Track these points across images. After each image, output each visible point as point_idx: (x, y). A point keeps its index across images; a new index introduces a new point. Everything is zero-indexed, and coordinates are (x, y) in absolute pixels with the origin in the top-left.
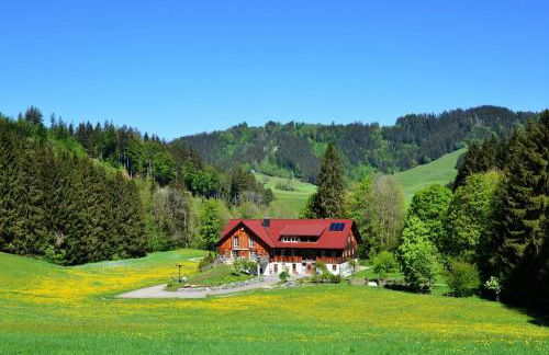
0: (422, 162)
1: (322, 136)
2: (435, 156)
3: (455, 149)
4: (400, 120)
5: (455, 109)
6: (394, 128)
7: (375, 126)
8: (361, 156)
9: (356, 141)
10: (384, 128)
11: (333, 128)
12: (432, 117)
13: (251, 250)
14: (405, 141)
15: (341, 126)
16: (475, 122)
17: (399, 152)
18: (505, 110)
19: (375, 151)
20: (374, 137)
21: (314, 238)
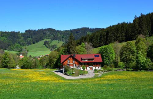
0: (34, 43)
1: (3, 35)
2: (38, 41)
3: (43, 40)
4: (26, 31)
5: (41, 29)
6: (24, 33)
7: (19, 32)
8: (16, 41)
9: (14, 37)
10: (21, 33)
11: (6, 32)
12: (35, 31)
13: (74, 64)
14: (28, 37)
15: (8, 32)
16: (47, 33)
17: (26, 40)
18: (54, 30)
19: (20, 39)
20: (19, 36)
21: (92, 59)
